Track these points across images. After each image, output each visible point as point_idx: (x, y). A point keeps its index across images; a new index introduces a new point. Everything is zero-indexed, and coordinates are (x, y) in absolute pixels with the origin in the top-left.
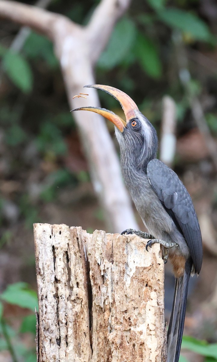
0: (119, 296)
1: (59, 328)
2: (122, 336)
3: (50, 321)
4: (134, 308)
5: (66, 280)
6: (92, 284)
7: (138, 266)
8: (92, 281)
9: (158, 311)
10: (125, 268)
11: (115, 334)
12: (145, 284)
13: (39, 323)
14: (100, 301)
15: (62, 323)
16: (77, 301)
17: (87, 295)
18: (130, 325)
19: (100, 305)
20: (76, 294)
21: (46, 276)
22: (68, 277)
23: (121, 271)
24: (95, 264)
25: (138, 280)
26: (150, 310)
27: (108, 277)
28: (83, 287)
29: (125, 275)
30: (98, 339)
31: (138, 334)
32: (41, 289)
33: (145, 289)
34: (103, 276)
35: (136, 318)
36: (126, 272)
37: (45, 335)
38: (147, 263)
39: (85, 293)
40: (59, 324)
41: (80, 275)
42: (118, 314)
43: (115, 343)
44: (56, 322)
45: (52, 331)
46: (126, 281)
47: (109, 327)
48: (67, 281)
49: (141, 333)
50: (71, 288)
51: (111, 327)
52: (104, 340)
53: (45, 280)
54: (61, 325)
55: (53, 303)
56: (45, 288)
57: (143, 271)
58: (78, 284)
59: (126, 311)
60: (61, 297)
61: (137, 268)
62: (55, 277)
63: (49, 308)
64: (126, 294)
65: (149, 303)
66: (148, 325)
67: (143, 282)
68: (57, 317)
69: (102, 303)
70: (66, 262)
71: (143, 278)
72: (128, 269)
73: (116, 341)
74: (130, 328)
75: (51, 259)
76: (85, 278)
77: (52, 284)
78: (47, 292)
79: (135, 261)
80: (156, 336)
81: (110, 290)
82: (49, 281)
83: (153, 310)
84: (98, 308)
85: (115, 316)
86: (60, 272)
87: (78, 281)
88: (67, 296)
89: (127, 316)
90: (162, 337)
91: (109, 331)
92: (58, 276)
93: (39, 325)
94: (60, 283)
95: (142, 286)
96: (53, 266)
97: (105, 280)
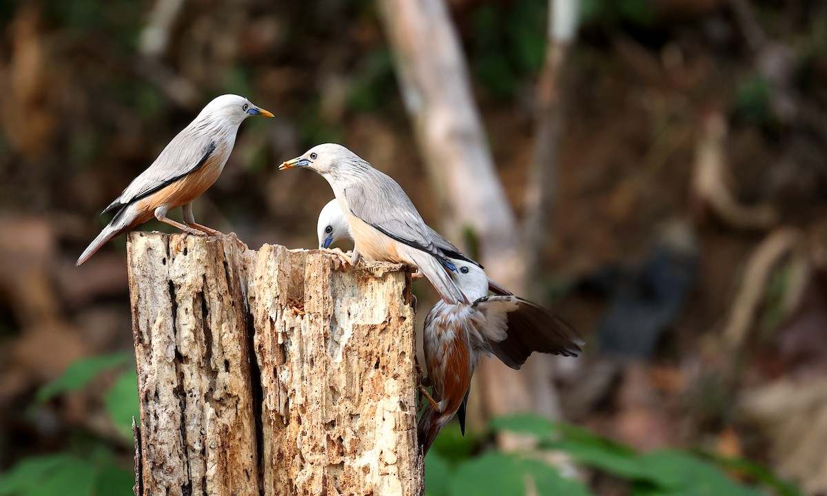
0: (318, 389)
1: (187, 462)
2: (325, 478)
3: (165, 447)
4: (350, 414)
5: (200, 354)
6: (260, 363)
7: (357, 323)
8: (258, 357)
9: (401, 421)
10: (328, 328)
11: (309, 474)
12: (374, 363)
13: (140, 452)
14: (278, 400)
15: (194, 450)
16: (226, 401)
17: (250, 387)
18: (342, 454)
19: (277, 410)
20: (223, 386)
21: (154, 349)
22: (206, 349)
23: (320, 334)
24: (264, 321)
25: (359, 353)
26: (384, 419)
27: (293, 349)
28: (239, 371)
29: (330, 343)
30: (274, 483)
31: (361, 473)
32: (144, 376)
33: (373, 373)
34: (283, 348)
35: (354, 438)
36: (332, 337)
37: (155, 477)
38: (376, 317)
39: (243, 383)
40: (186, 453)
41: (232, 344)
42: (315, 430)
43: (310, 493)
44: (179, 448)
45: (170, 470)
46: (332, 356)
47: (297, 457)
48: (203, 358)
49: (366, 470)
50: (214, 373)
51: (302, 458)
52: (288, 486)
53: (154, 356)
54: (191, 455)
55: (171, 409)
56: (153, 374)
57: (368, 334)
58: (227, 363)
59: (332, 424)
60: (191, 394)
61: (356, 327)
62: (176, 351)
63: (164, 419)
64: (332, 385)
65: (383, 403)
66: (382, 452)
67: (369, 357)
68: (181, 437)
69: (282, 405)
70: (200, 317)
71: (369, 349)
72: (336, 329)
73: (313, 490)
74: (342, 458)
75: (165, 310)
76: (243, 351)
77: (170, 366)
78: (159, 383)
79: (350, 311)
80: (401, 477)
81: (297, 376)
82: (162, 359)
83: (390, 423)
84: (272, 416)
85: (309, 434)
86: (186, 338)
87: (228, 357)
88: (205, 391)
89: (335, 433)
90: (413, 479)
91: (298, 465)
92: (182, 347)
93: (141, 456)
94: (187, 362)
95: (367, 367)
96: (171, 328)
97: (288, 356)
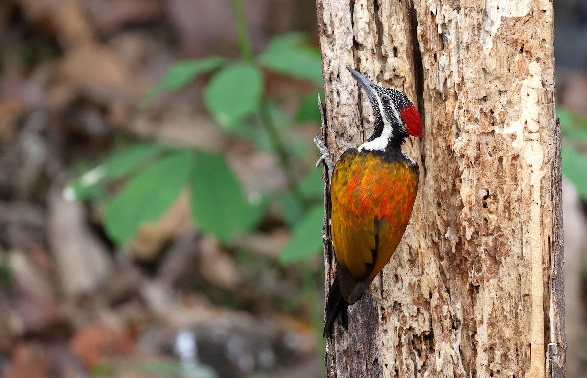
0: (472, 71)
1: (363, 132)
2: (479, 144)
3: (346, 119)
4: (500, 91)
5: (373, 43)
6: (422, 50)
7: (505, 16)
8: (421, 45)
9: (543, 96)
10: (481, 20)
11: (465, 141)
12: (519, 48)
13: (326, 123)
14: (438, 80)
15: (368, 122)
16: (394, 82)
17: (413, 70)
18: (493, 124)
19: (438, 88)
20: (392, 69)
21: (336, 38)
22: (377, 39)
23: (474, 25)
24: (426, 14)
25: (507, 40)
26: (528, 95)
27: (451, 37)
28: (405, 56)
29: (482, 33)
30: (434, 149)
31: (509, 140)
32: (328, 60)
33: (518, 57)
34: (441, 36)
35: (503, 110)
36: (484, 28)
37: (338, 144)
38: (521, 10)
39: (409, 66)
40: (362, 124)
41: (400, 34)
42: (470, 104)
43: (466, 156)
44: (357, 120)
45: (350, 138)
46: (484, 43)
47: (454, 127)
48: (376, 46)
49: (513, 137)
50: (384, 58)
51: (458, 128)
52: (446, 151)
53: (336, 45)
54: (366, 125)
55: (350, 88)
56: (335, 59)
57: (514, 25)
58: (395, 50)
59: (485, 99)
60: (366, 75)
61: (503, 19)
62: (354, 40)
63: (345, 96)
64: (484, 67)
65: (527, 82)
66: (526, 122)
67: (515, 44)
68: (358, 111)
69: (441, 84)
70: (373, 12)
71: (515, 37)
72: (487, 20)
73: (469, 153)
74: (493, 128)
75: (344, 6)
76: (408, 39)
77: (348, 53)
78: (340, 66)
79: (499, 6)
80: (542, 142)
81: (454, 60)
82: (343, 46)
83: (534, 96)
84: (433, 93)
85: (464, 108)
86: (362, 29)
87: (396, 45)
88: (377, 73)
89: (486, 106)
90: (553, 144)
91: (455, 134)
92: (359, 37)
93: (326, 127)
94: (363, 50)
95: (514, 51)
96: (350, 20)
97: (445, 43)
